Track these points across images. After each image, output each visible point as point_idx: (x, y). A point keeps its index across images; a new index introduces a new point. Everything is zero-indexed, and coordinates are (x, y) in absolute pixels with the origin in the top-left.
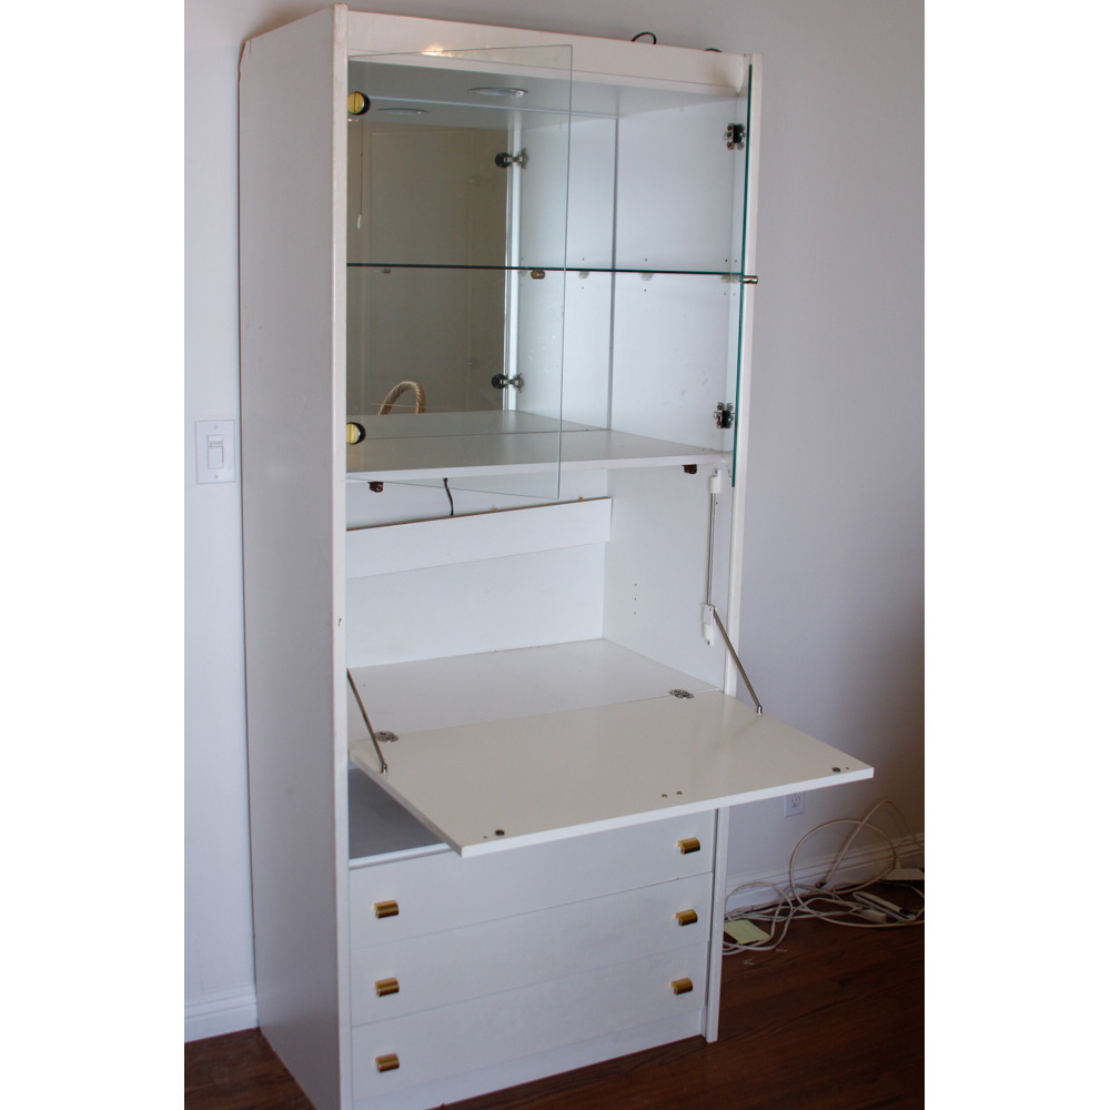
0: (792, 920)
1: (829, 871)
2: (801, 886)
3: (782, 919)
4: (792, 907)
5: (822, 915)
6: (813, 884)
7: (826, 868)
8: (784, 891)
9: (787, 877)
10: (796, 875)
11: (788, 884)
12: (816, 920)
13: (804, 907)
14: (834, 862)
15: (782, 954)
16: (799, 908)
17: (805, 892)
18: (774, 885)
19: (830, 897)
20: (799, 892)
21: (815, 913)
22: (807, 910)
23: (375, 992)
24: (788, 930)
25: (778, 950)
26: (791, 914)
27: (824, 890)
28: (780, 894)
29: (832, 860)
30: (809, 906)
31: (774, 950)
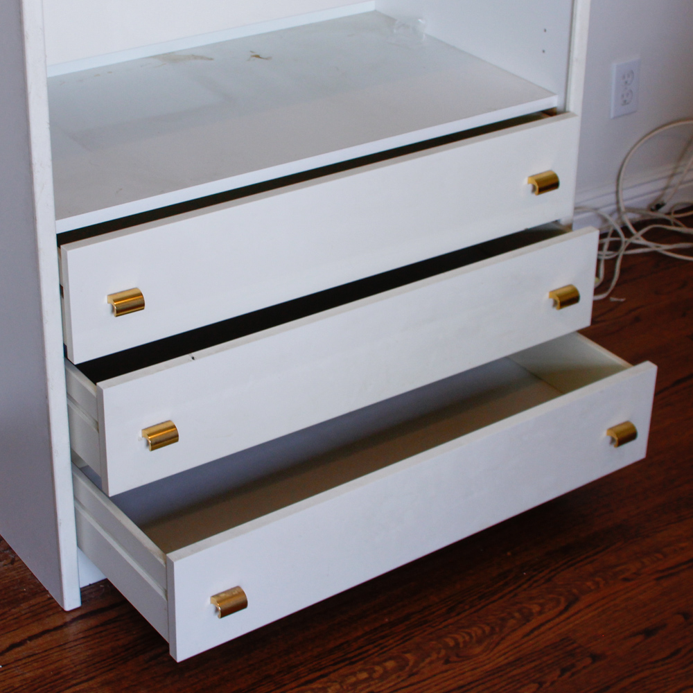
0: (625, 257)
1: (666, 188)
2: (629, 210)
3: (612, 255)
4: (623, 239)
5: (663, 248)
6: (644, 206)
7: (662, 184)
8: (611, 214)
9: (612, 198)
10: (625, 195)
11: (614, 207)
12: (655, 254)
13: (638, 238)
14: (672, 176)
15: (619, 303)
16: (633, 240)
17: (636, 217)
18: (596, 209)
19: (667, 222)
20: (628, 218)
21: (652, 246)
22: (642, 241)
23: (144, 442)
24: (622, 271)
25: (613, 299)
26: (623, 247)
27: (660, 214)
28: (605, 220)
29: (670, 173)
30: (645, 236)
31: (606, 299)
